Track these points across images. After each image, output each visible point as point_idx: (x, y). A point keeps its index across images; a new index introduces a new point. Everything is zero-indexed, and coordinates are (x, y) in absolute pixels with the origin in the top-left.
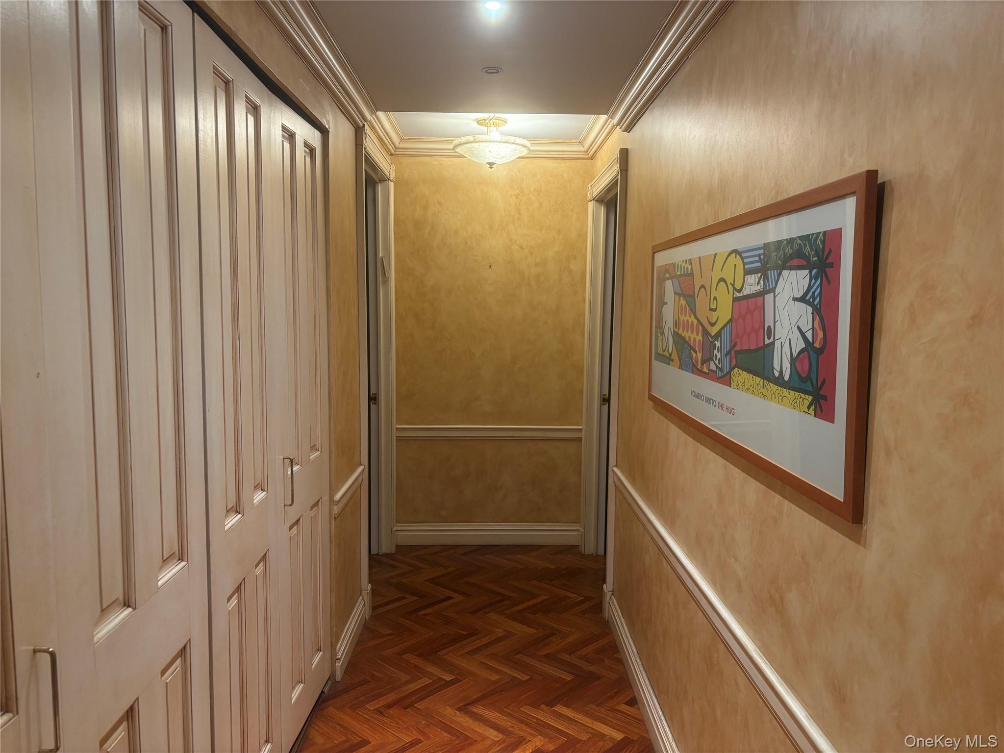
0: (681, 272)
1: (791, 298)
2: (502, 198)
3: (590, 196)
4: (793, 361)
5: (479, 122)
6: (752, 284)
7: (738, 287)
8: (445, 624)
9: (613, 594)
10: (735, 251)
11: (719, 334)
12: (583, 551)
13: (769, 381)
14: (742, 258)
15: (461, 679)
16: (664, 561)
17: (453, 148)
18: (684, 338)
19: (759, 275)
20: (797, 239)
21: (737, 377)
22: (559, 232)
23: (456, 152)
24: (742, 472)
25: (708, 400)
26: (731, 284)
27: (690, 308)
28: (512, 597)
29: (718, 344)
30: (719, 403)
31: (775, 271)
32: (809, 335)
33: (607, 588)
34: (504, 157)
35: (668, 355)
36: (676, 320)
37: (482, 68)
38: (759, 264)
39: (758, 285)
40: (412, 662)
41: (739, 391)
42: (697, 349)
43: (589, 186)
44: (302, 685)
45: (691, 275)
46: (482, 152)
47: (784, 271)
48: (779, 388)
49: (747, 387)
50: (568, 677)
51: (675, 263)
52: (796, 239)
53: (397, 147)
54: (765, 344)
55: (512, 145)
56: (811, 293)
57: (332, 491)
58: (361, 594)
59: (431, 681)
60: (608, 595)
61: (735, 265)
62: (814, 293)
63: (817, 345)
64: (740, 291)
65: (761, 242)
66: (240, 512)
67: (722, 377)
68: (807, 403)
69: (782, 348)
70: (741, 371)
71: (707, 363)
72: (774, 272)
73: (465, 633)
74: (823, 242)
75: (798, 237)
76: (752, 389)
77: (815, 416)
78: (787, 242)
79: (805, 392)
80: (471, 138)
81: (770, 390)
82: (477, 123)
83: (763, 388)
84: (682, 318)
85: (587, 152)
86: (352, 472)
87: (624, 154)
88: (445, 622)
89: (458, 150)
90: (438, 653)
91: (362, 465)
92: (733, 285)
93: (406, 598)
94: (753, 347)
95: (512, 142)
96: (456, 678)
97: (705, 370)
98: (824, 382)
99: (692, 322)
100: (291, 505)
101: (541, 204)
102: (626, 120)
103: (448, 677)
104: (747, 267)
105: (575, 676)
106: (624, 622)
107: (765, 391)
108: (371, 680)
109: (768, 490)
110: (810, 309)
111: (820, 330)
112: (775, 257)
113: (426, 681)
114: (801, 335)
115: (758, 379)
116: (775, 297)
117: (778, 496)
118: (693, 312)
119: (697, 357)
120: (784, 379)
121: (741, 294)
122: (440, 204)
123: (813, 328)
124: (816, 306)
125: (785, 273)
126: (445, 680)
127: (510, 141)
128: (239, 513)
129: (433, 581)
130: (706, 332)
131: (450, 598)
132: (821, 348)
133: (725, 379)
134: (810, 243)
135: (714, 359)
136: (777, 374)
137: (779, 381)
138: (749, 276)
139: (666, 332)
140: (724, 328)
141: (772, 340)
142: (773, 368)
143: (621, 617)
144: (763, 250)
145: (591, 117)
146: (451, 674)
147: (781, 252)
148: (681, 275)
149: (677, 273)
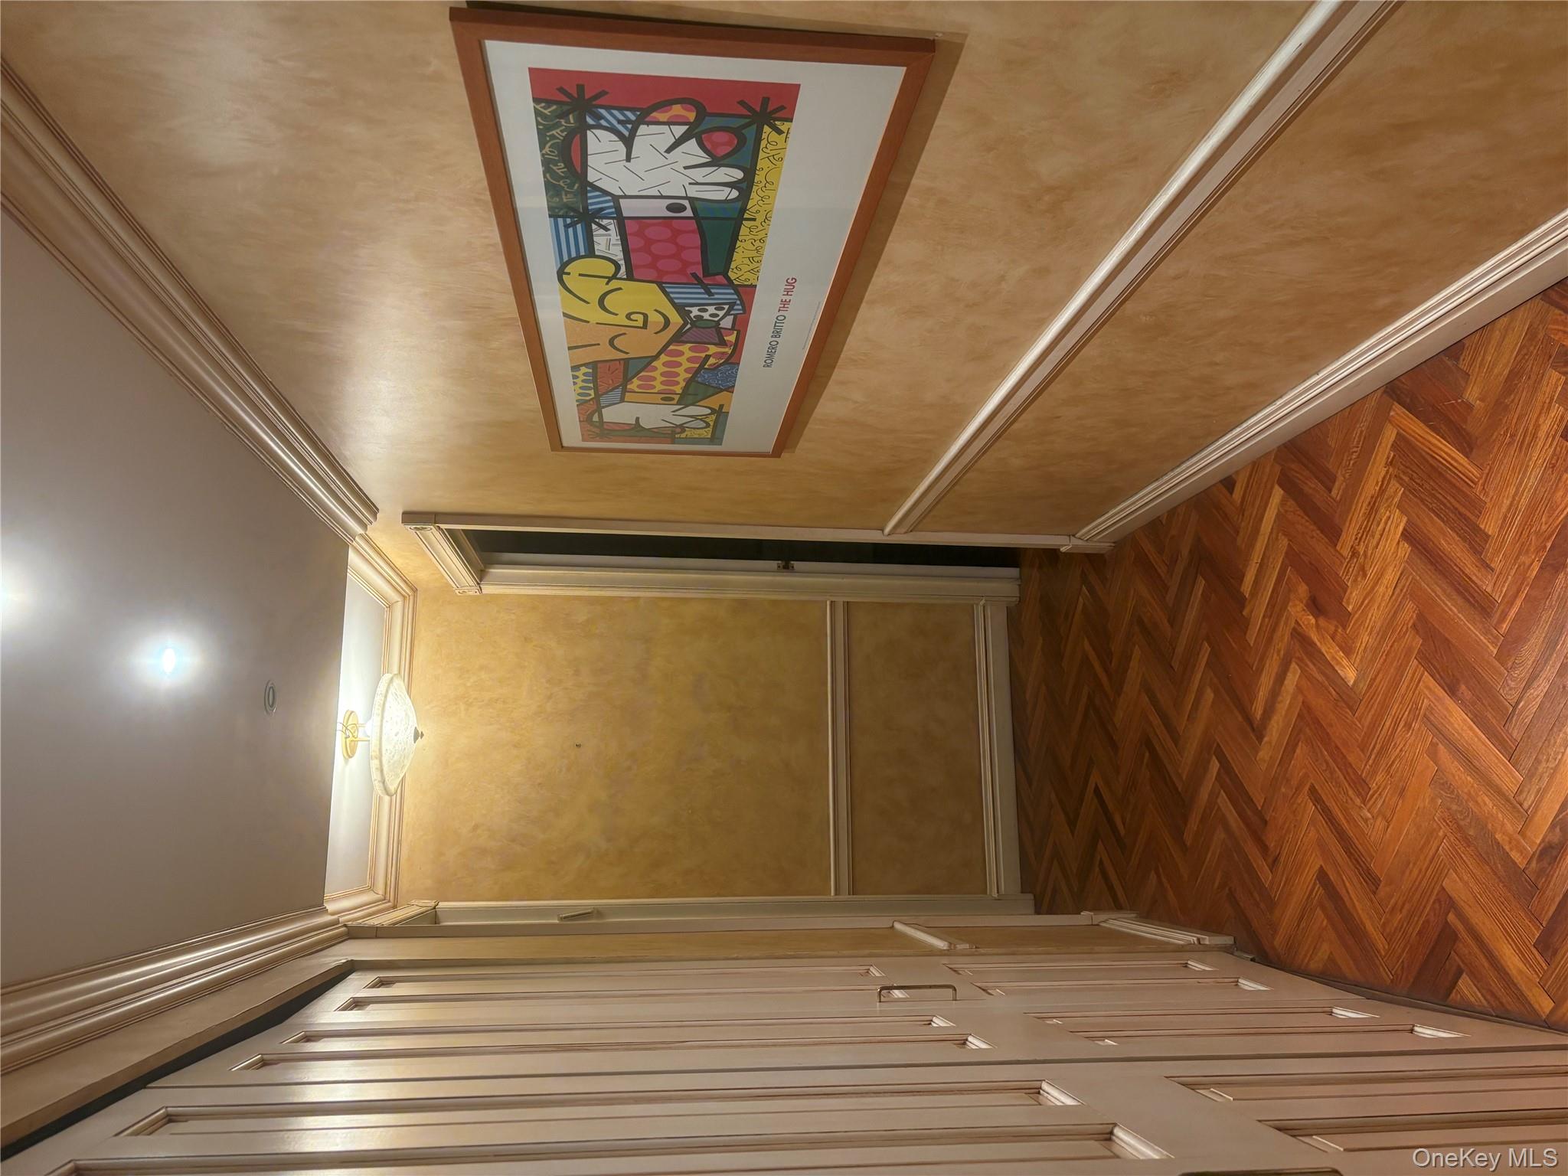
0: (590, 388)
1: (627, 164)
2: (471, 728)
3: (473, 592)
4: (716, 162)
5: (350, 754)
6: (608, 241)
7: (610, 270)
8: (1135, 789)
9: (1074, 536)
10: (561, 273)
11: (681, 309)
12: (1014, 599)
13: (744, 210)
14: (571, 260)
15: (1215, 745)
16: (1016, 426)
17: (388, 794)
18: (689, 382)
19: (594, 226)
20: (544, 152)
21: (740, 273)
22: (527, 639)
23: (396, 793)
24: (877, 269)
25: (777, 333)
26: (607, 284)
27: (643, 370)
28: (1089, 693)
29: (695, 312)
30: (779, 310)
31: (589, 195)
32: (678, 131)
33: (1065, 544)
34: (406, 714)
35: (714, 417)
36: (662, 399)
37: (265, 713)
38: (579, 227)
39: (609, 230)
40: (1195, 828)
41: (761, 268)
42: (703, 355)
43: (457, 591)
44: (1240, 980)
45: (594, 365)
46: (397, 748)
47: (589, 179)
48: (755, 188)
49: (754, 254)
50: (1201, 583)
51: (577, 401)
52: (543, 155)
53: (382, 897)
54: (692, 215)
55: (388, 699)
56: (620, 127)
57: (933, 952)
58: (1098, 925)
59: (1222, 791)
60: (1075, 542)
61: (580, 275)
62: (620, 122)
63: (692, 116)
64: (618, 267)
65: (547, 223)
66: (965, 1038)
67: (742, 304)
68: (774, 136)
69: (697, 184)
70: (733, 265)
71: (724, 335)
72: (591, 198)
73: (1147, 754)
74: (549, 103)
75: (541, 151)
76: (757, 244)
77: (791, 121)
78: (548, 172)
79: (758, 139)
80: (375, 763)
81: (757, 208)
82: (350, 757)
83: (754, 220)
84: (659, 387)
85: (404, 596)
86: (903, 935)
87: (411, 517)
88: (1133, 790)
89: (392, 788)
90: (1180, 790)
91: (893, 926)
92: (610, 279)
93: (1101, 858)
94: (697, 240)
95: (383, 698)
96: (1214, 753)
97: (732, 338)
98: (742, 103)
99: (664, 364)
100: (955, 990)
101: (482, 668)
102: (360, 511)
103: (1215, 766)
104: (582, 253)
105: (1199, 575)
106: (1114, 511)
107: (760, 218)
108: (1227, 889)
109: (899, 217)
110: (643, 129)
111: (670, 110)
112: (569, 196)
113: (1223, 799)
114: (678, 146)
115: (744, 231)
116: (625, 197)
117: (907, 197)
118: (648, 362)
119: (715, 355)
120: (742, 179)
121: (622, 263)
122: (476, 827)
123: (668, 123)
124: (638, 117)
125: (592, 176)
126: (1219, 770)
127: (382, 702)
128: (967, 1040)
129: (1072, 824)
130: (678, 338)
131: (1097, 790)
132: (696, 108)
133: (745, 294)
134: (549, 128)
135: (716, 319)
136: (735, 194)
137: (745, 187)
138: (596, 247)
139: (679, 421)
140: (671, 298)
141: (686, 203)
142: (726, 201)
143: (1107, 516)
144: (559, 219)
145: (351, 580)
146: (1209, 762)
147: (561, 183)
148: (596, 388)
149: (593, 396)
